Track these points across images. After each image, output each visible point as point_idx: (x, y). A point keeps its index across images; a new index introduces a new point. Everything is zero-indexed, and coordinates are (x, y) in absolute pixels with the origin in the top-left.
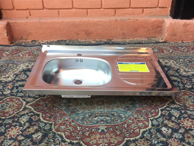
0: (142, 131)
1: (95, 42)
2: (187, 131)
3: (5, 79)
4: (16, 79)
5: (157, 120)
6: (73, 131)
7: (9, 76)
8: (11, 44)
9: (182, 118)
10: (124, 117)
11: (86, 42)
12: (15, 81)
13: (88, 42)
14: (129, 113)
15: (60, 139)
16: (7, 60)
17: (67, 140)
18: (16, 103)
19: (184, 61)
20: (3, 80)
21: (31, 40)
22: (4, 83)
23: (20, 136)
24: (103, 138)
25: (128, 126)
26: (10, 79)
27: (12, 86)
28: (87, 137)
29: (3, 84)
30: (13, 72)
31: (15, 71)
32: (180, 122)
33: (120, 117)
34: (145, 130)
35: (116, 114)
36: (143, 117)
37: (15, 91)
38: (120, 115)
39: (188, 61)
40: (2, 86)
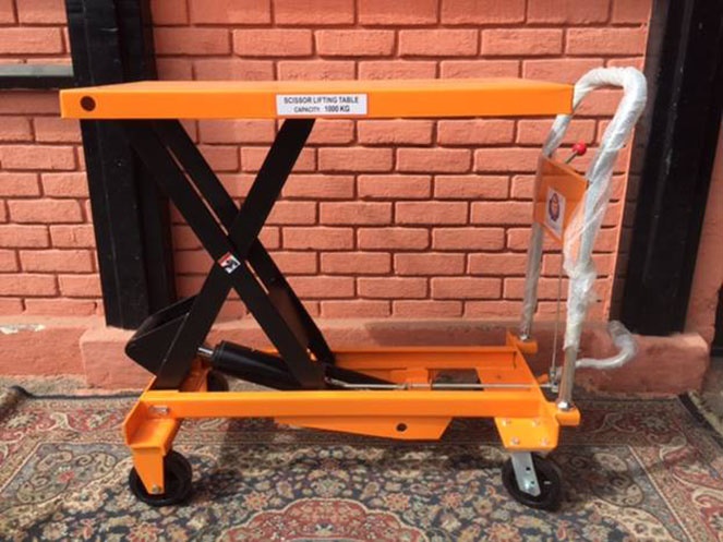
3: (77, 504)
4: (106, 508)
7: (90, 494)
12: (102, 515)
16: (92, 445)
20: (72, 507)
22: (72, 516)
26: (90, 505)
27: (93, 530)
29: (68, 519)
30: (102, 482)
31: (109, 479)
40: (65, 528)
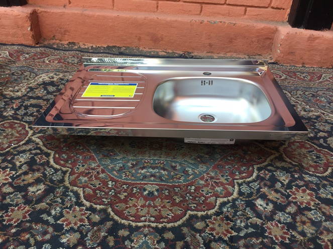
0: (220, 201)
1: (165, 54)
2: (301, 211)
3: (11, 93)
4: (28, 94)
5: (249, 186)
6: (99, 189)
7: (20, 89)
8: (37, 44)
9: (294, 187)
10: (192, 174)
11: (150, 52)
12: (25, 98)
13: (154, 52)
14: (202, 167)
15: (74, 200)
16: (22, 67)
17: (85, 202)
18: (18, 132)
19: (304, 93)
20: (8, 94)
21: (68, 42)
22: (8, 98)
23: (7, 186)
24: (149, 206)
25: (197, 189)
26: (19, 94)
27: (19, 105)
28: (121, 201)
29: (5, 100)
30: (27, 84)
31: (31, 83)
32: (290, 193)
33: (185, 172)
34: (225, 199)
35: (178, 167)
36: (226, 177)
37: (21, 112)
38: (185, 170)
39: (311, 95)
40: (4, 104)
